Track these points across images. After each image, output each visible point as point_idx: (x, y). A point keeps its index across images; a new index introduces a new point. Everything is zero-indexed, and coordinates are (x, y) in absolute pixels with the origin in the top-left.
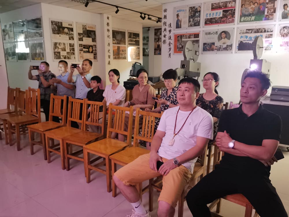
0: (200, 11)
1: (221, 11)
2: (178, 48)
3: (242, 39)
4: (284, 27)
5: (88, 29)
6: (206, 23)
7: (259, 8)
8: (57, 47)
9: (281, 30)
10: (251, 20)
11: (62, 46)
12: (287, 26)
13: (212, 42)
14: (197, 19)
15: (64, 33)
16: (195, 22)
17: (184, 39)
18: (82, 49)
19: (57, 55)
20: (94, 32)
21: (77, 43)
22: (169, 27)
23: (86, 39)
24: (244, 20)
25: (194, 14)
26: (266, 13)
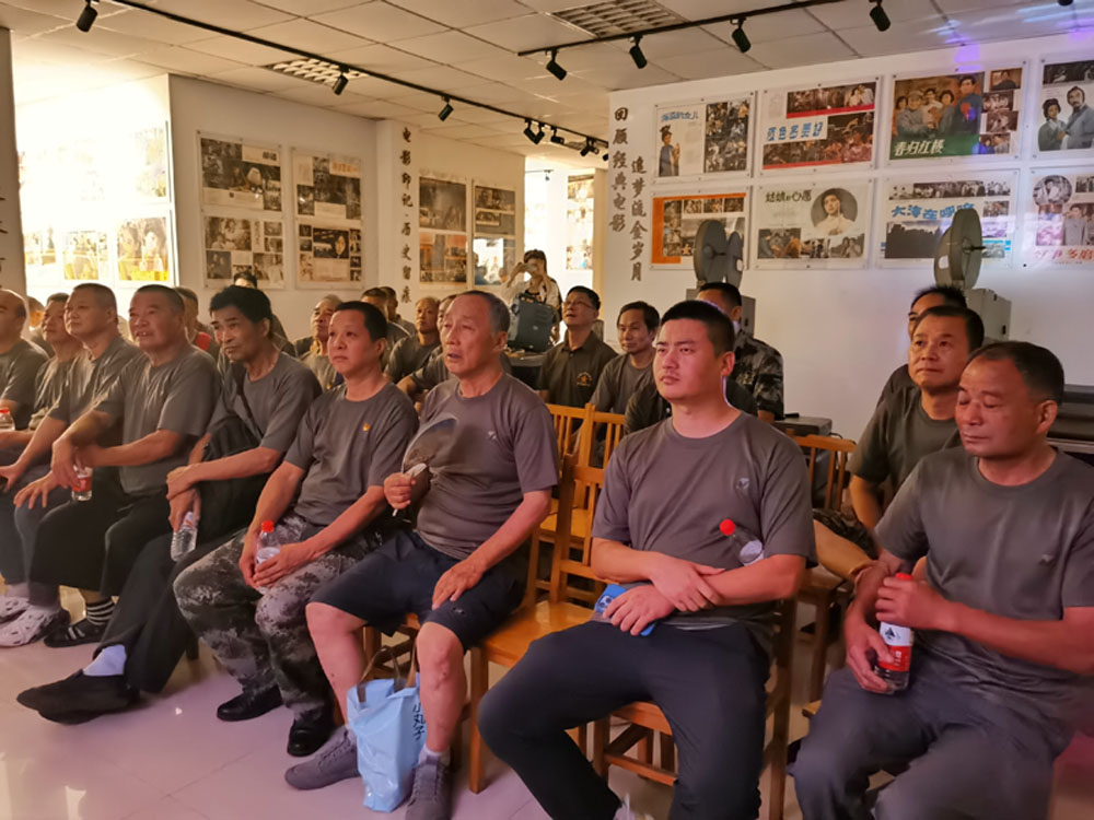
0: (745, 120)
1: (824, 118)
2: (666, 245)
3: (899, 219)
4: (1048, 180)
5: (332, 172)
6: (768, 162)
7: (958, 113)
8: (220, 234)
9: (1036, 189)
10: (932, 152)
11: (239, 232)
12: (1057, 177)
13: (789, 227)
14: (735, 145)
15: (248, 186)
16: (729, 156)
17: (689, 212)
18: (310, 241)
19: (217, 264)
20: (356, 182)
21: (294, 224)
22: (634, 171)
23: (327, 210)
24: (905, 152)
25: (723, 129)
26: (983, 131)
